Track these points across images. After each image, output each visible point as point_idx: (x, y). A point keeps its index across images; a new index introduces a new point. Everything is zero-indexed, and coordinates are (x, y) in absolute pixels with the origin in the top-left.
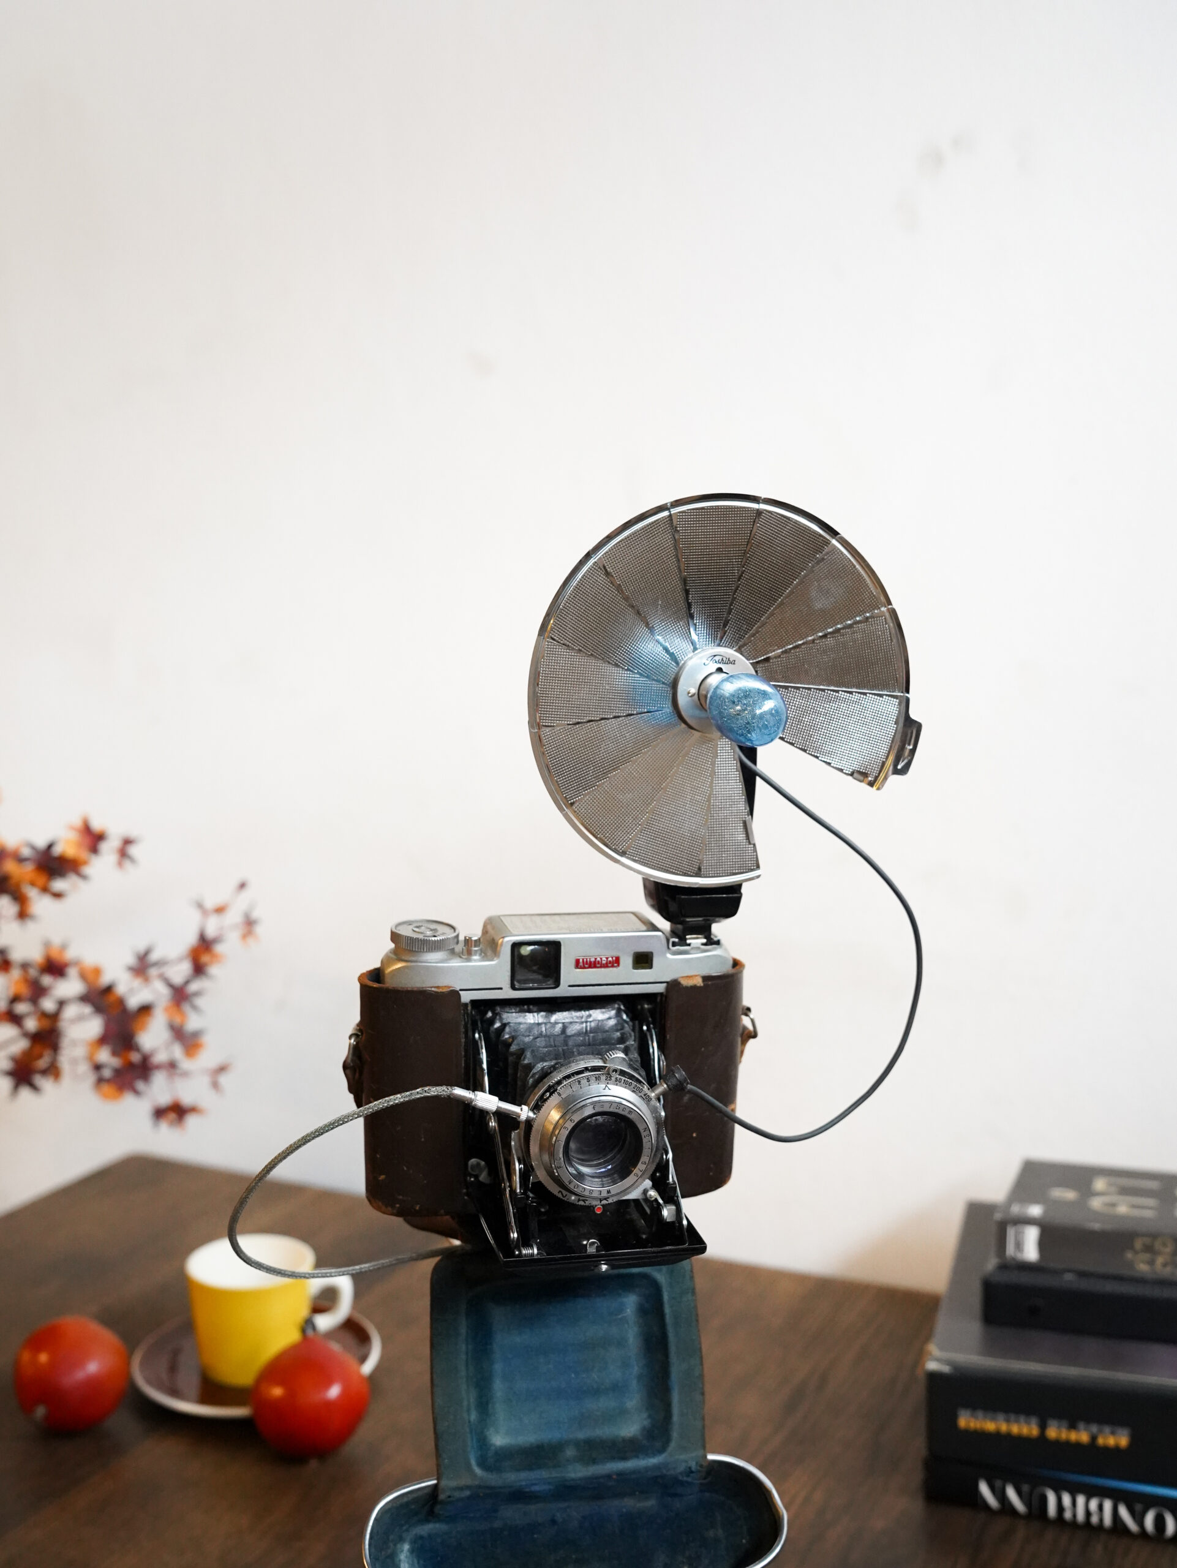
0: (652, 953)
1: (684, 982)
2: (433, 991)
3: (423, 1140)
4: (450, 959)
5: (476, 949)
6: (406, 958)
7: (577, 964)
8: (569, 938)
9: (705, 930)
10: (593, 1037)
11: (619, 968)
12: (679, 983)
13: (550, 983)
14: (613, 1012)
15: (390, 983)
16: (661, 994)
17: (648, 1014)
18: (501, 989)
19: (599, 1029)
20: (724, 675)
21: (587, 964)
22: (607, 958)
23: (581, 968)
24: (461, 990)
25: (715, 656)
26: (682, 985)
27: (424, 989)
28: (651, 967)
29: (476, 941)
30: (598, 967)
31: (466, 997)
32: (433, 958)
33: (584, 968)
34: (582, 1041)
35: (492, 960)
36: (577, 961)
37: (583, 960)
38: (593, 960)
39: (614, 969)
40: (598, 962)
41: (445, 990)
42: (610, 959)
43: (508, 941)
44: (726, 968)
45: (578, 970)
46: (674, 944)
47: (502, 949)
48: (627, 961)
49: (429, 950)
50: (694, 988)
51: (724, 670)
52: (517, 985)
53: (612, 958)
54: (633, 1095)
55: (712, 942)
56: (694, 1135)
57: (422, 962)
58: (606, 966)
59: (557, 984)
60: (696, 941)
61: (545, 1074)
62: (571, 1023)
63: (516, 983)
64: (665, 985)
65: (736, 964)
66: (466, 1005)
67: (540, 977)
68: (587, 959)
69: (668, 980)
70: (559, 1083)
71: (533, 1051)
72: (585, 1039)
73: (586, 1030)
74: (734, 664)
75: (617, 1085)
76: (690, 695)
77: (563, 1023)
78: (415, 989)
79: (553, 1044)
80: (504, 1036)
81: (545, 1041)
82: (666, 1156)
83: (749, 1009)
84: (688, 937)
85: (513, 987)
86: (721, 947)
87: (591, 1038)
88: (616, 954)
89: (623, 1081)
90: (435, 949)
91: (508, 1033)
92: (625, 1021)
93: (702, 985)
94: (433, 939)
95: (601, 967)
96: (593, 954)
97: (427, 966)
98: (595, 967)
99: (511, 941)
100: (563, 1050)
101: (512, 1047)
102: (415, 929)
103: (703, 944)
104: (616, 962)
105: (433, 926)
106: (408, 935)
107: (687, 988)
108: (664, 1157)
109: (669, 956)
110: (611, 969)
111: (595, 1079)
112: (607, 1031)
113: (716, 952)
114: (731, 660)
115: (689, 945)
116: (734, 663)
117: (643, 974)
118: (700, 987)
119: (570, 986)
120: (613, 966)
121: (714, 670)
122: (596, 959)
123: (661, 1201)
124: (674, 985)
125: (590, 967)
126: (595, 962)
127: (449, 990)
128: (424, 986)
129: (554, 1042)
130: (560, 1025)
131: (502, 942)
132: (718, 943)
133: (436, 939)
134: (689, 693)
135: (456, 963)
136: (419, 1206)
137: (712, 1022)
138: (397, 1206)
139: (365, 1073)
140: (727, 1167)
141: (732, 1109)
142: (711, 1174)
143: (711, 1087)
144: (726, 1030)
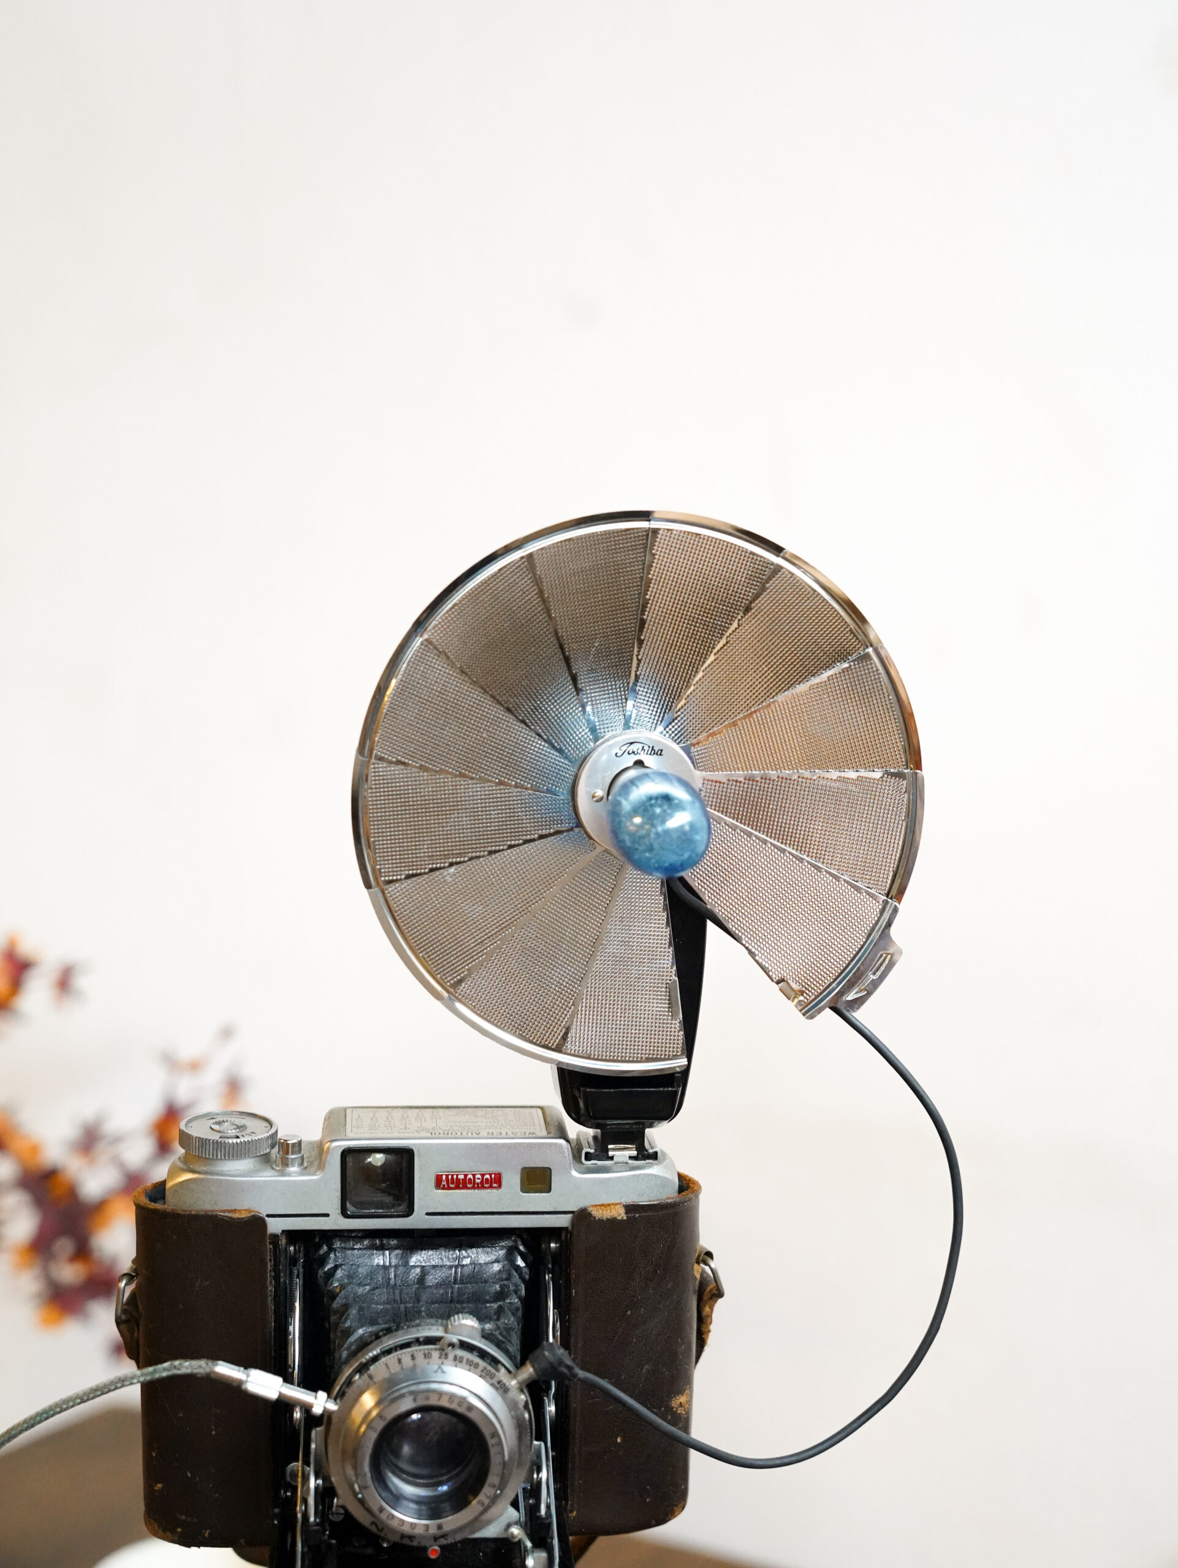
0: (550, 1169)
1: (597, 1214)
2: (226, 1216)
3: (214, 1433)
4: (260, 1170)
5: (293, 1157)
6: (197, 1168)
7: (438, 1183)
8: (423, 1145)
9: (635, 1138)
10: (458, 1288)
11: (500, 1190)
12: (590, 1214)
13: (402, 1208)
14: (502, 1253)
15: (172, 1203)
16: (566, 1228)
17: (550, 1258)
18: (327, 1215)
19: (476, 1276)
20: (642, 771)
21: (453, 1183)
22: (483, 1175)
23: (444, 1188)
24: (269, 1216)
25: (631, 743)
26: (595, 1218)
27: (214, 1213)
28: (548, 1190)
29: (293, 1145)
30: (468, 1188)
31: (275, 1226)
32: (237, 1168)
33: (449, 1188)
34: (442, 1294)
35: (314, 1174)
36: (439, 1179)
37: (447, 1176)
38: (461, 1177)
39: (494, 1191)
40: (470, 1179)
41: (244, 1215)
42: (487, 1176)
43: (336, 1147)
44: (669, 1193)
45: (440, 1191)
46: (588, 1157)
47: (328, 1159)
48: (512, 1180)
49: (225, 1157)
50: (613, 1221)
51: (646, 764)
52: (351, 1209)
53: (490, 1175)
54: (481, 1381)
55: (646, 1155)
56: (619, 1440)
57: (218, 1174)
58: (481, 1186)
59: (409, 1211)
60: (622, 1154)
61: (364, 1344)
62: (434, 1267)
63: (348, 1205)
64: (570, 1216)
65: (686, 1185)
66: (275, 1238)
67: (388, 1199)
68: (452, 1176)
69: (575, 1209)
70: (375, 1359)
71: (361, 1309)
72: (447, 1293)
73: (455, 1279)
74: (660, 755)
75: (456, 1366)
76: (595, 799)
77: (423, 1267)
78: (202, 1213)
79: (398, 1298)
80: (332, 1284)
81: (388, 1293)
82: (538, 1474)
83: (709, 1255)
84: (610, 1146)
85: (344, 1213)
86: (660, 1163)
87: (456, 1291)
88: (494, 1169)
89: (465, 1361)
90: (237, 1157)
91: (338, 1280)
92: (518, 1268)
93: (625, 1218)
94: (235, 1141)
95: (473, 1188)
96: (462, 1167)
97: (221, 1180)
98: (465, 1187)
99: (340, 1146)
100: (406, 1308)
101: (336, 1302)
102: (213, 1126)
103: (631, 1158)
104: (495, 1181)
105: (239, 1121)
106: (202, 1136)
107: (601, 1221)
108: (535, 1476)
109: (574, 1173)
110: (489, 1190)
111: (423, 1356)
112: (486, 1282)
113: (654, 1170)
114: (656, 749)
115: (612, 1158)
116: (660, 753)
117: (536, 1201)
118: (622, 1220)
119: (428, 1214)
120: (491, 1187)
121: (631, 764)
122: (466, 1176)
123: (529, 1544)
124: (582, 1216)
125: (457, 1187)
126: (464, 1180)
127: (249, 1215)
128: (217, 1208)
129: (400, 1294)
130: (418, 1270)
131: (328, 1148)
132: (654, 1156)
133: (238, 1141)
134: (593, 797)
135: (267, 1176)
136: (208, 1531)
137: (643, 1273)
138: (179, 1530)
139: (140, 1331)
140: (675, 1490)
141: (681, 1403)
142: (648, 1500)
143: (642, 1369)
144: (667, 1285)
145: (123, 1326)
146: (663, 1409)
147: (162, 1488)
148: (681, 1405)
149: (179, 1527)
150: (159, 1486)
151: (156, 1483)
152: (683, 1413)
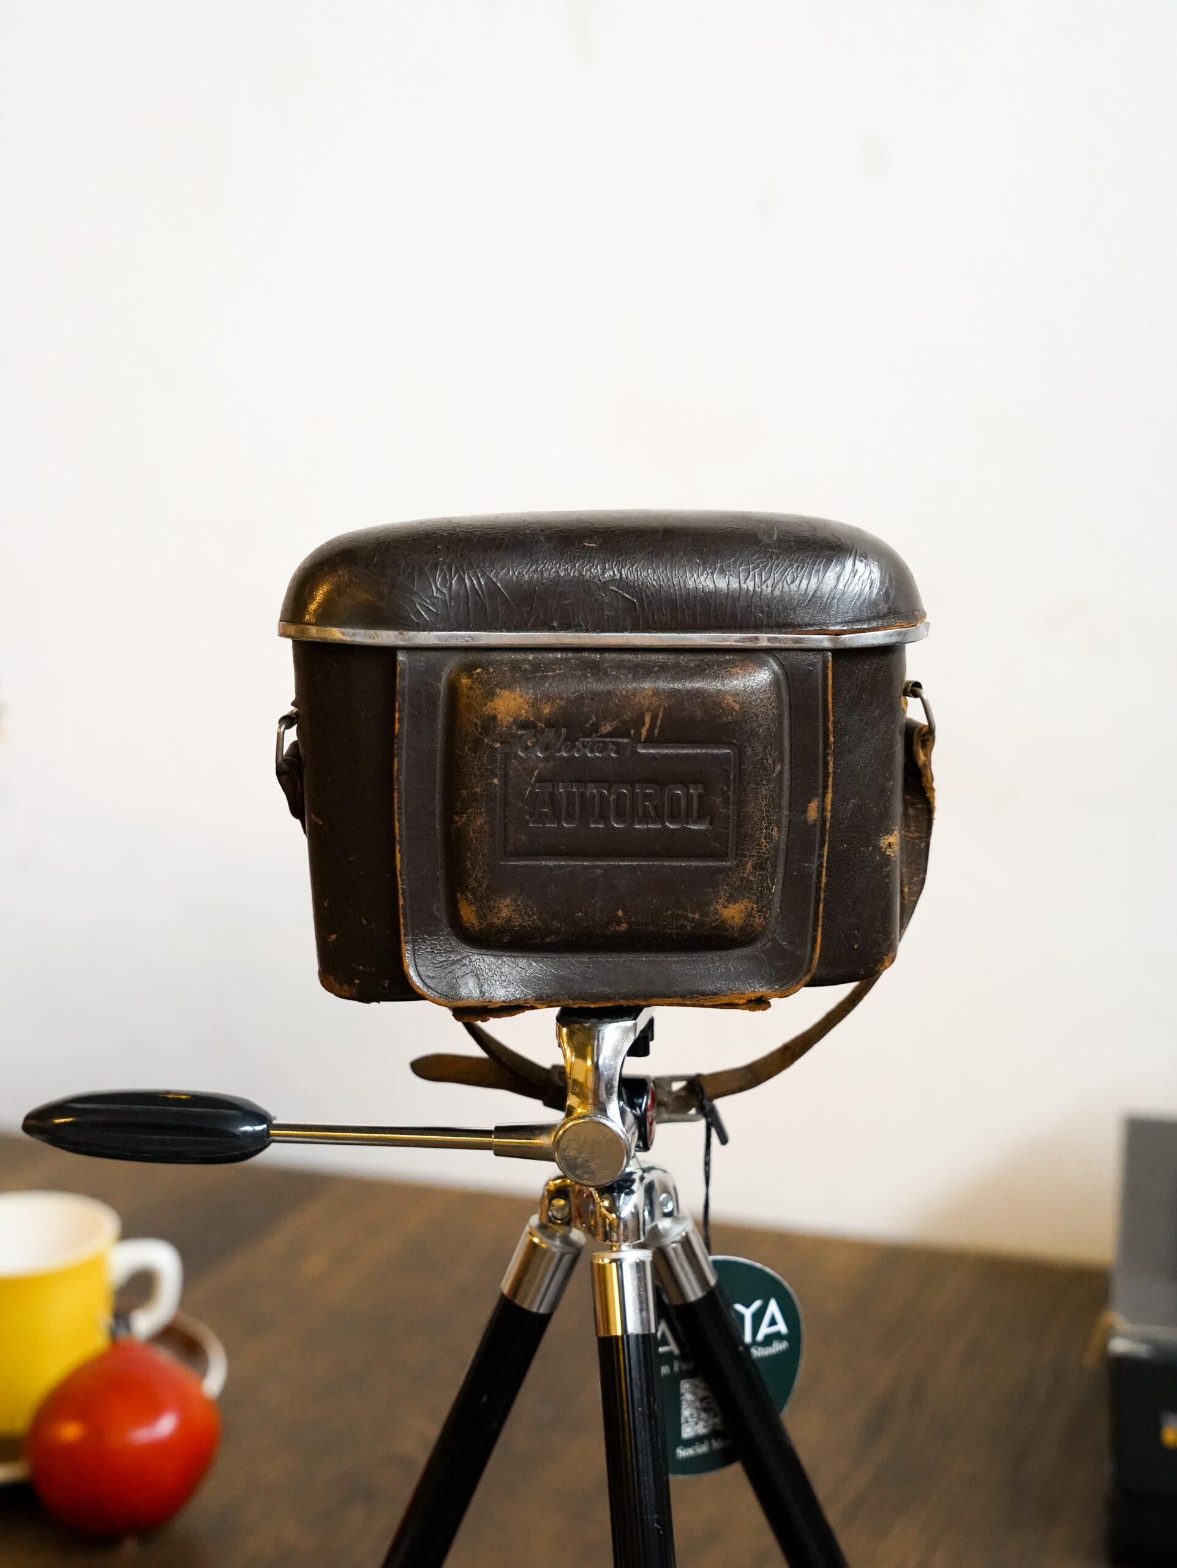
136: (387, 981)
137: (848, 696)
138: (357, 981)
139: (305, 781)
140: (885, 937)
141: (890, 844)
142: (856, 946)
143: (848, 803)
144: (874, 712)
145: (284, 777)
146: (871, 848)
147: (337, 939)
148: (890, 845)
149: (358, 979)
150: (334, 937)
151: (330, 934)
152: (892, 855)
